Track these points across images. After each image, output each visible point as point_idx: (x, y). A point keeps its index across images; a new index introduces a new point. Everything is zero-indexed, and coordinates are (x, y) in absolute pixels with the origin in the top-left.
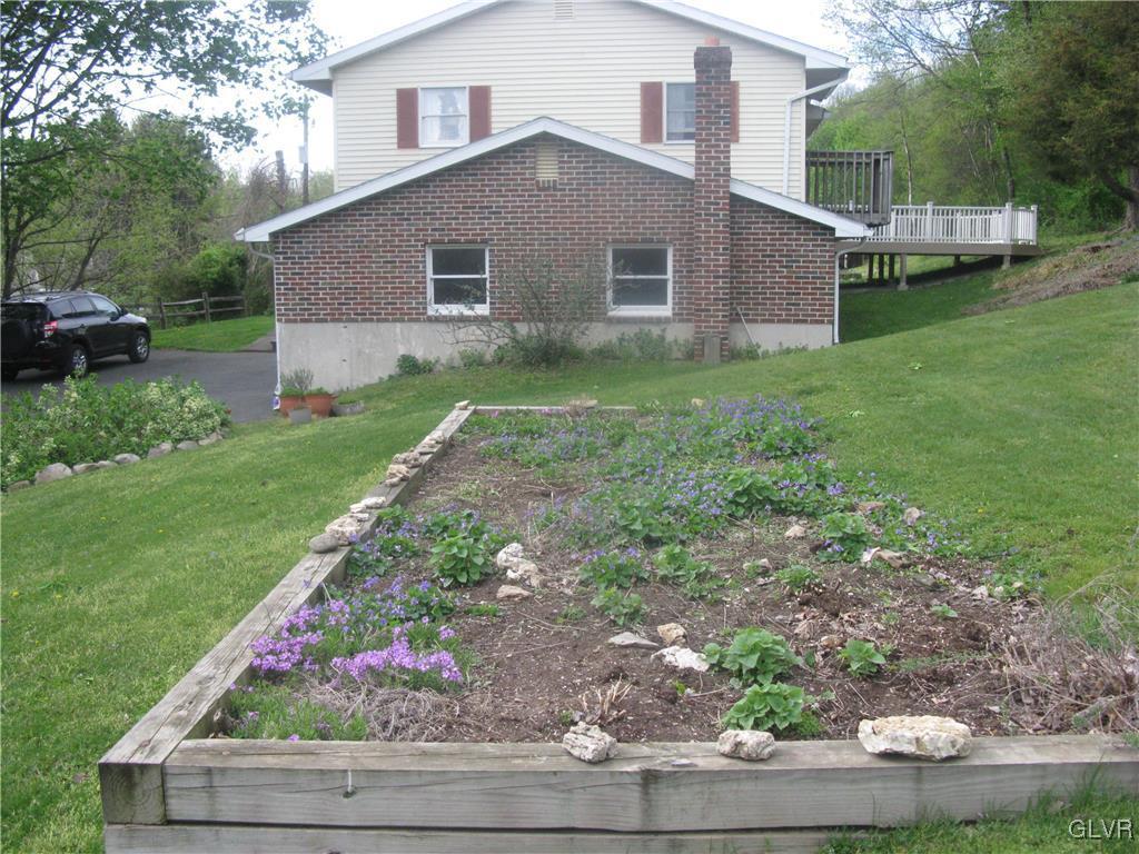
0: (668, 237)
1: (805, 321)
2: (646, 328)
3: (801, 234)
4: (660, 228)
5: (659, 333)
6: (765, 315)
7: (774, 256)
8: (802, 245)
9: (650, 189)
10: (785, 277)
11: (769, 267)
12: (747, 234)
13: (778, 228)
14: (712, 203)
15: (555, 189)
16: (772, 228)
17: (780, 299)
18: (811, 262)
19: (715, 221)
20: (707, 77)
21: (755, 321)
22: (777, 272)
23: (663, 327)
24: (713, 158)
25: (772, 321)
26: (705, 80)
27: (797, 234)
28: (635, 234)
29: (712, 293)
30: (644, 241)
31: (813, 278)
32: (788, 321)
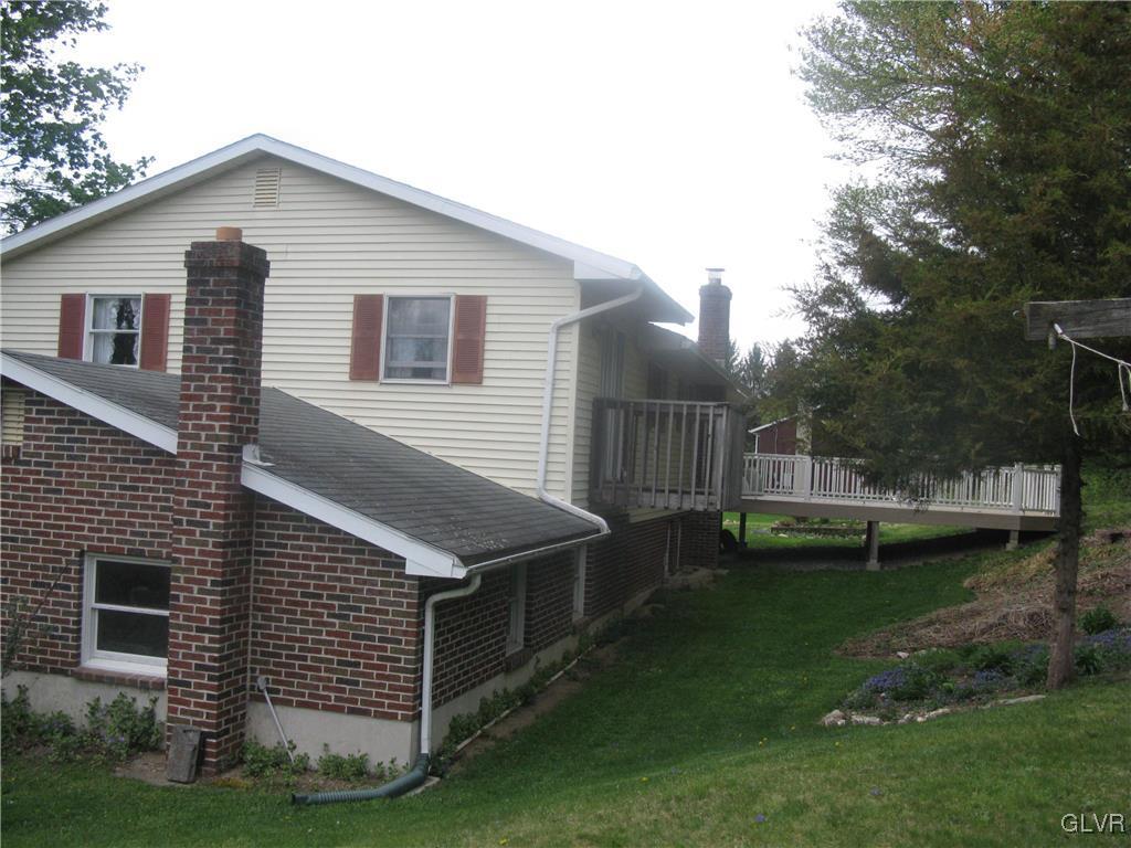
0: (164, 551)
1: (365, 713)
2: (130, 693)
3: (364, 562)
4: (153, 535)
5: (148, 705)
6: (303, 695)
7: (320, 597)
8: (365, 582)
9: (144, 471)
10: (336, 634)
11: (312, 614)
12: (280, 555)
13: (327, 550)
15: (19, 462)
16: (319, 549)
17: (327, 670)
18: (378, 611)
19: (202, 534)
20: (203, 292)
21: (288, 703)
22: (325, 624)
23: (154, 694)
24: (203, 428)
25: (314, 707)
26: (199, 296)
27: (359, 561)
28: (119, 541)
29: (194, 657)
30: (131, 553)
31: (381, 640)
32: (337, 709)
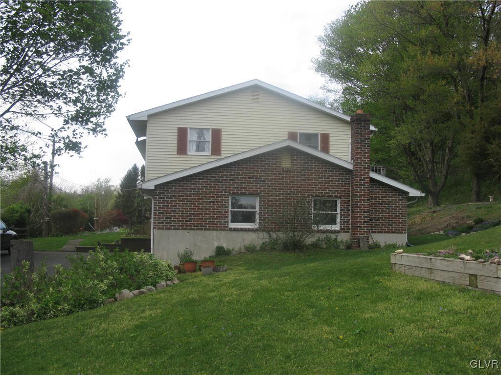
0: (339, 195)
1: (395, 232)
2: (329, 235)
3: (393, 195)
4: (335, 191)
5: (335, 237)
6: (379, 230)
7: (383, 204)
8: (394, 200)
9: (331, 174)
10: (387, 213)
11: (381, 209)
13: (384, 192)
14: (362, 180)
15: (290, 172)
16: (382, 192)
17: (385, 223)
18: (397, 207)
19: (364, 188)
21: (375, 232)
22: (384, 211)
23: (336, 234)
24: (363, 160)
25: (382, 232)
26: (359, 127)
27: (392, 195)
28: (325, 193)
29: (363, 219)
30: (329, 196)
31: (398, 214)
32: (388, 232)
